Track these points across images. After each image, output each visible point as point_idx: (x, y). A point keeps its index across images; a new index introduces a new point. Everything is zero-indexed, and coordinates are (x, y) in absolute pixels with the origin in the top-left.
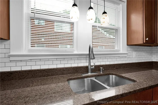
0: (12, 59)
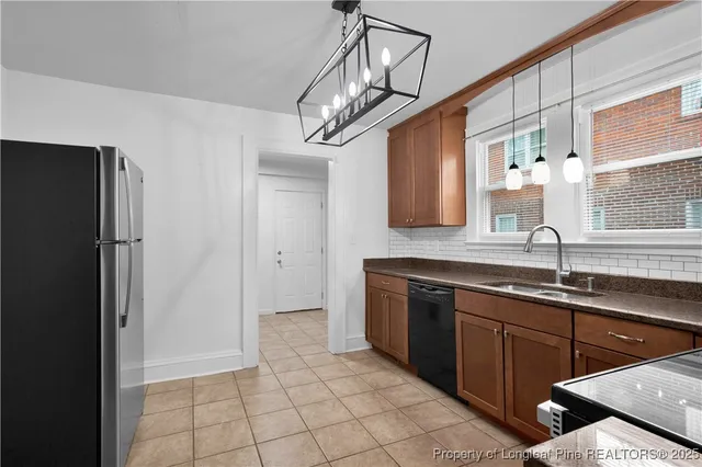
0: (467, 247)
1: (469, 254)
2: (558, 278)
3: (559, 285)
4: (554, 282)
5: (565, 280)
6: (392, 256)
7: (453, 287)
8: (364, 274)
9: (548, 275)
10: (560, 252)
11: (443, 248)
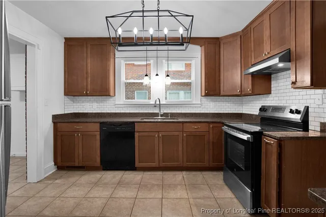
0: (116, 106)
1: (116, 109)
2: (160, 115)
3: (160, 117)
4: (158, 116)
5: (161, 116)
6: (66, 112)
7: (133, 123)
8: (53, 124)
9: (156, 115)
10: (160, 107)
11: (98, 107)
